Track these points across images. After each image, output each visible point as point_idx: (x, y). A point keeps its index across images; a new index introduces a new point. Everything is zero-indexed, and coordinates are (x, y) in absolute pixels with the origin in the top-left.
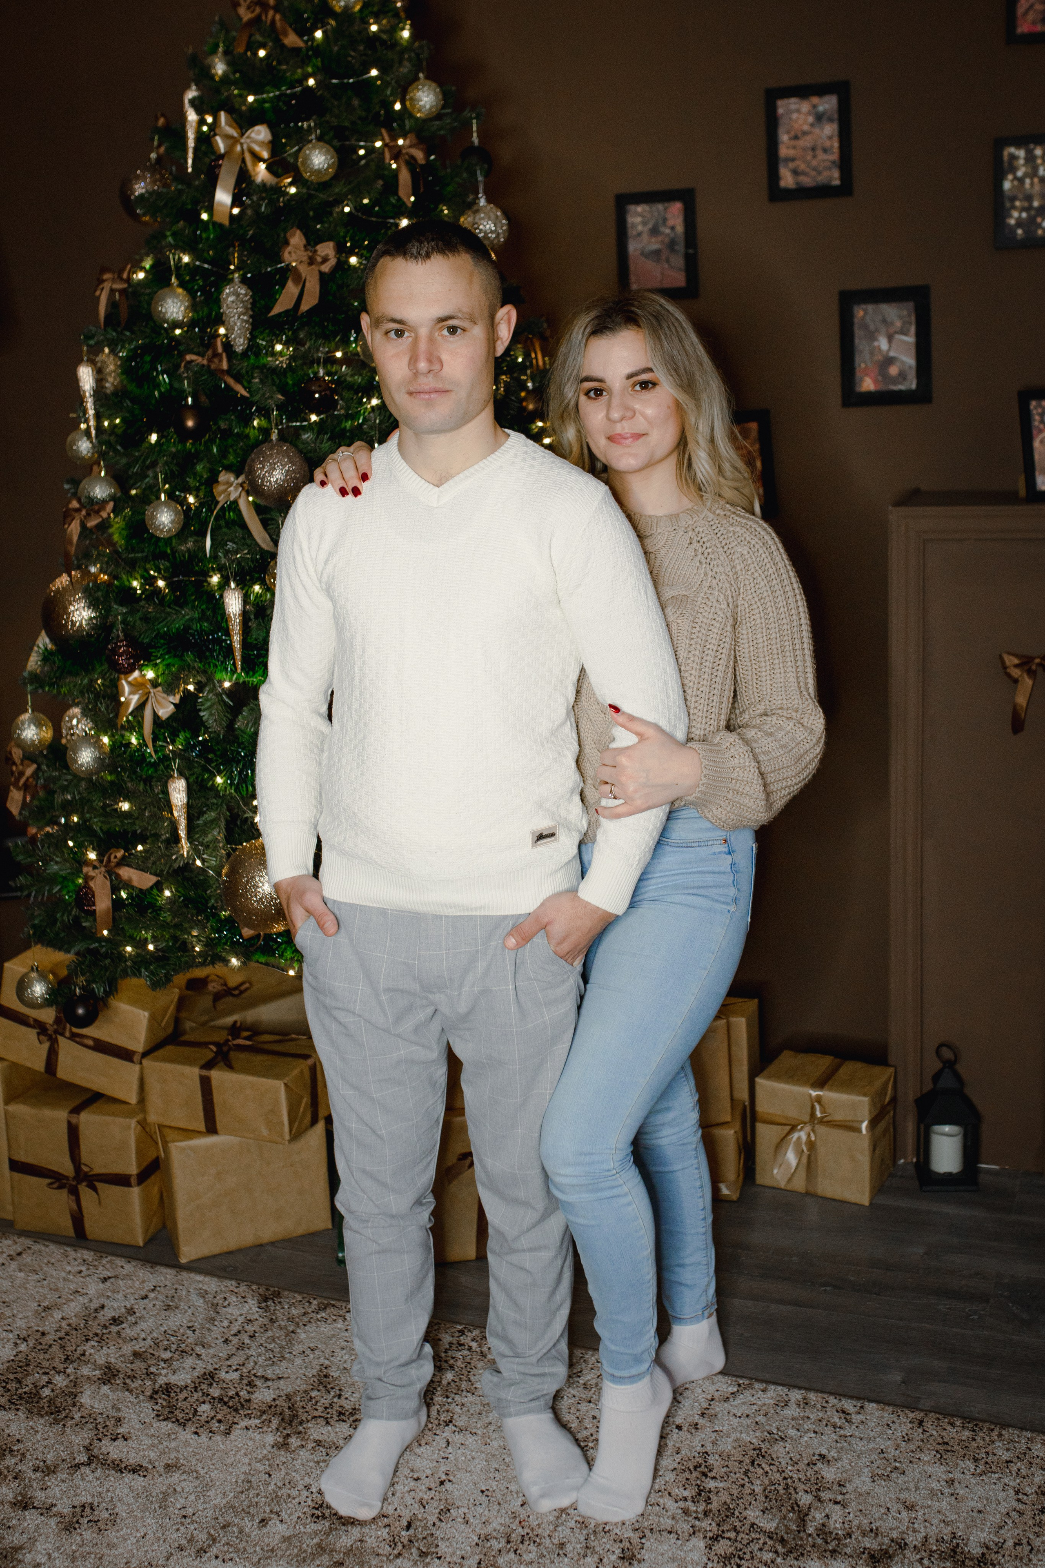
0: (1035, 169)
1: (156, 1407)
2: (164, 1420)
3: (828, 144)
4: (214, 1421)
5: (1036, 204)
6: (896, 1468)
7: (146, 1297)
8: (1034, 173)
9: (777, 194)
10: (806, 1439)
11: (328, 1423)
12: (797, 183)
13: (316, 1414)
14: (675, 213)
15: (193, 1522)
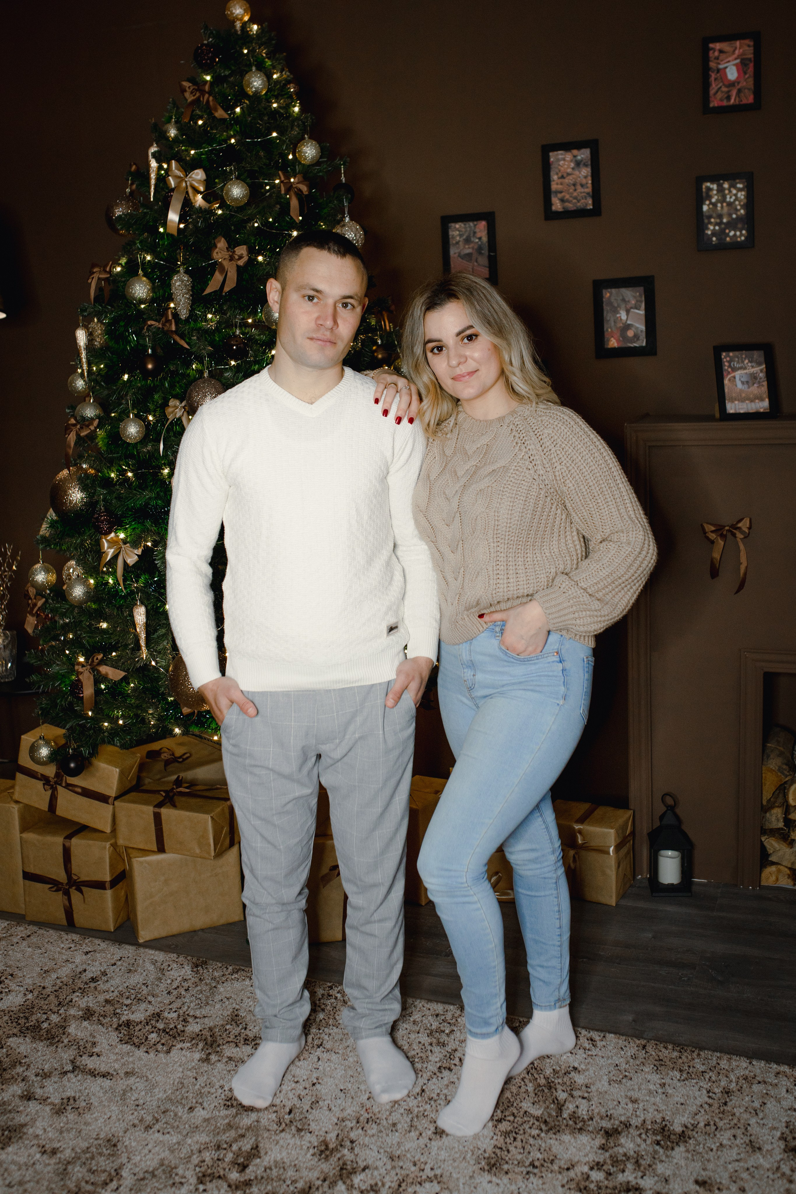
0: (724, 197)
1: (119, 1035)
2: (125, 1043)
3: (584, 181)
4: (159, 1044)
5: (725, 220)
6: (626, 1076)
7: (115, 964)
8: (723, 200)
9: (550, 215)
10: (565, 1057)
11: (237, 1046)
12: (563, 208)
13: (230, 1040)
14: (481, 228)
15: (143, 1109)
